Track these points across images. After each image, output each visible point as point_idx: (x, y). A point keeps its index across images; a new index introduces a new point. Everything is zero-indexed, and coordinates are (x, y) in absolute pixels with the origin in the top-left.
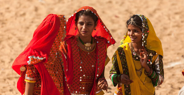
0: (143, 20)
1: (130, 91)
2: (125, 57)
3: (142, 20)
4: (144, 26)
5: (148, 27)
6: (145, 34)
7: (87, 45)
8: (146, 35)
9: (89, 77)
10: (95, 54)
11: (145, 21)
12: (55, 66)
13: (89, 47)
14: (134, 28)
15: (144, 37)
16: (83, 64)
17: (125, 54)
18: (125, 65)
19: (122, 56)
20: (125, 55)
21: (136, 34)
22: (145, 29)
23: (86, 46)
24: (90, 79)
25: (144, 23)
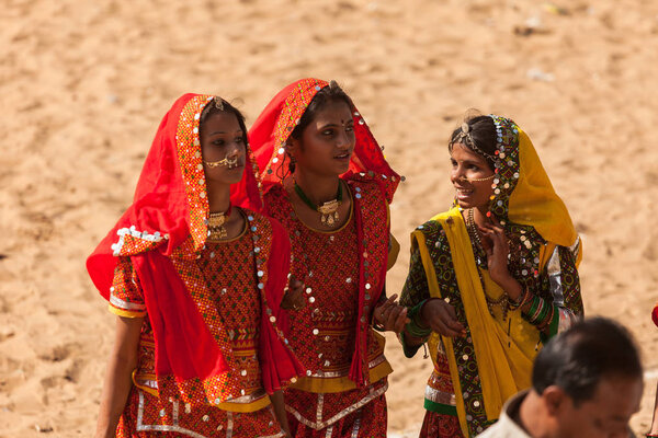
0: (504, 133)
1: (477, 372)
2: (450, 255)
3: (500, 135)
4: (502, 156)
5: (516, 160)
6: (505, 181)
7: (326, 208)
8: (507, 186)
9: (337, 316)
10: (354, 236)
11: (511, 140)
12: (219, 269)
13: (333, 214)
14: (466, 157)
15: (497, 191)
16: (314, 278)
17: (448, 244)
18: (449, 284)
19: (439, 251)
20: (449, 250)
21: (472, 176)
22: (507, 167)
23: (324, 212)
24: (339, 323)
25: (502, 144)
